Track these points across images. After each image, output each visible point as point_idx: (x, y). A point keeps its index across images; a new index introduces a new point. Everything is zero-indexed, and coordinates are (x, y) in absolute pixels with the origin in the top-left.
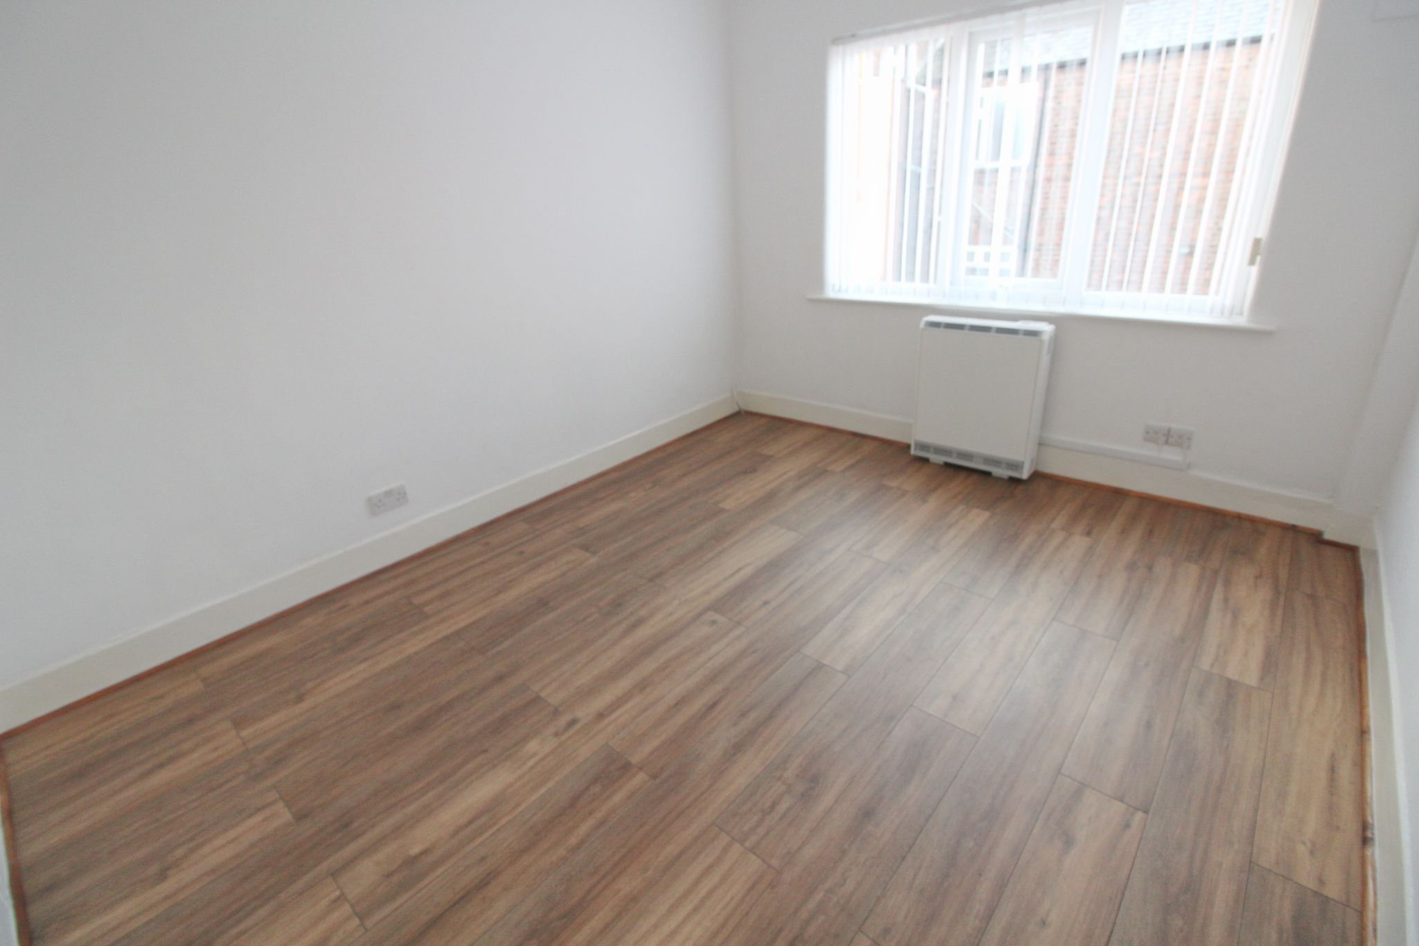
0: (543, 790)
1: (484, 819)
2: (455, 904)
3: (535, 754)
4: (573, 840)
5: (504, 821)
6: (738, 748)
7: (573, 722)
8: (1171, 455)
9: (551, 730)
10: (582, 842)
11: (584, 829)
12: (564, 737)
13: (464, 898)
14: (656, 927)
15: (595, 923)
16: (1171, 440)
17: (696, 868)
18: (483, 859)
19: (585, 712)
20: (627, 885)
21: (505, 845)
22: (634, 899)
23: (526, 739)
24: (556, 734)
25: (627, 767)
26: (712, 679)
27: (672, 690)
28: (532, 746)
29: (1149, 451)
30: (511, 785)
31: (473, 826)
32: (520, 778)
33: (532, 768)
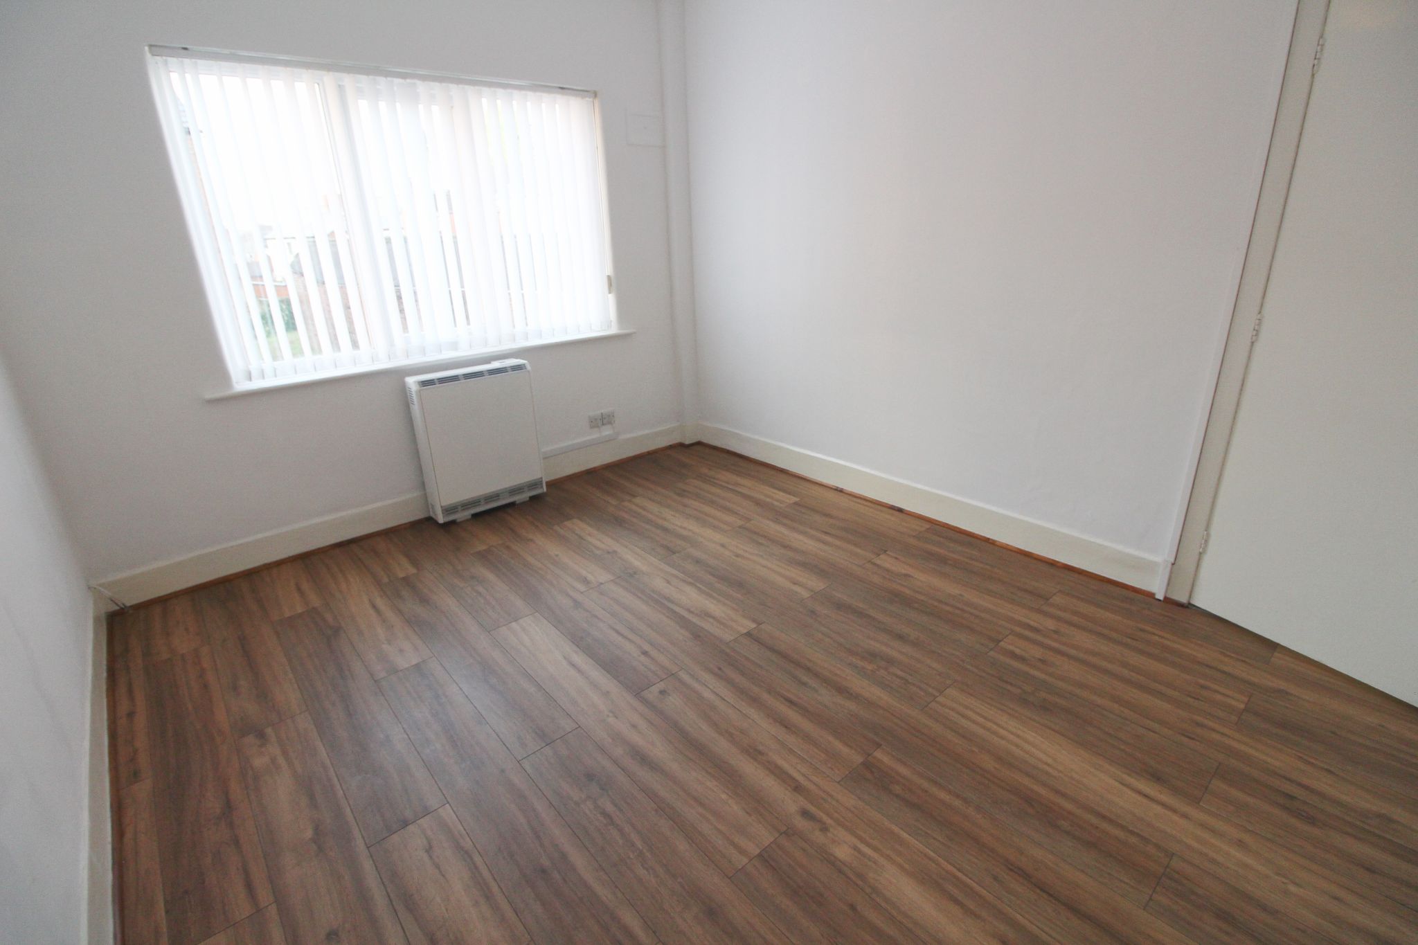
0: (905, 835)
1: (950, 888)
2: (1051, 895)
3: (855, 848)
4: (957, 803)
5: (950, 868)
6: (842, 690)
7: (805, 814)
8: (607, 431)
9: (818, 837)
10: (958, 796)
11: (943, 795)
12: (829, 821)
13: (1041, 887)
14: (1017, 746)
15: (1026, 781)
16: (605, 421)
17: (964, 722)
18: (995, 878)
19: (790, 804)
20: (989, 764)
21: (976, 860)
22: (999, 759)
23: (831, 861)
24: (825, 829)
25: (867, 765)
26: (754, 701)
27: (763, 729)
28: (842, 852)
29: (595, 435)
30: (901, 867)
31: (961, 897)
32: (888, 858)
33: (875, 849)
